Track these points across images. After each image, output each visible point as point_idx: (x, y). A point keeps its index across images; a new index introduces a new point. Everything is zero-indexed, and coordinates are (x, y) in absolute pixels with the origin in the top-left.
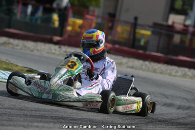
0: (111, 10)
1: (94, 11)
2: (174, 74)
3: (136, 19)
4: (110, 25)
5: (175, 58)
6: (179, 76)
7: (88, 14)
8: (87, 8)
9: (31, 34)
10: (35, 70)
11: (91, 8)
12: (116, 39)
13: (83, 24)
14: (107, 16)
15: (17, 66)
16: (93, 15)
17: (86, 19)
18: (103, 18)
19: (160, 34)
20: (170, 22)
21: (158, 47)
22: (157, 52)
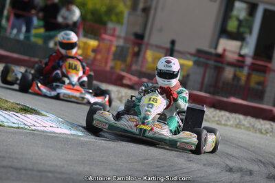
0: (138, 30)
1: (114, 30)
2: (223, 122)
3: (173, 43)
4: (136, 49)
5: (225, 99)
6: (231, 126)
7: (105, 33)
8: (104, 24)
9: (26, 58)
10: (32, 109)
11: (110, 25)
12: (144, 70)
13: (98, 46)
14: (132, 37)
15: (7, 101)
16: (113, 35)
17: (103, 39)
18: (126, 39)
19: (206, 66)
20: (220, 50)
21: (202, 83)
22: (201, 91)
